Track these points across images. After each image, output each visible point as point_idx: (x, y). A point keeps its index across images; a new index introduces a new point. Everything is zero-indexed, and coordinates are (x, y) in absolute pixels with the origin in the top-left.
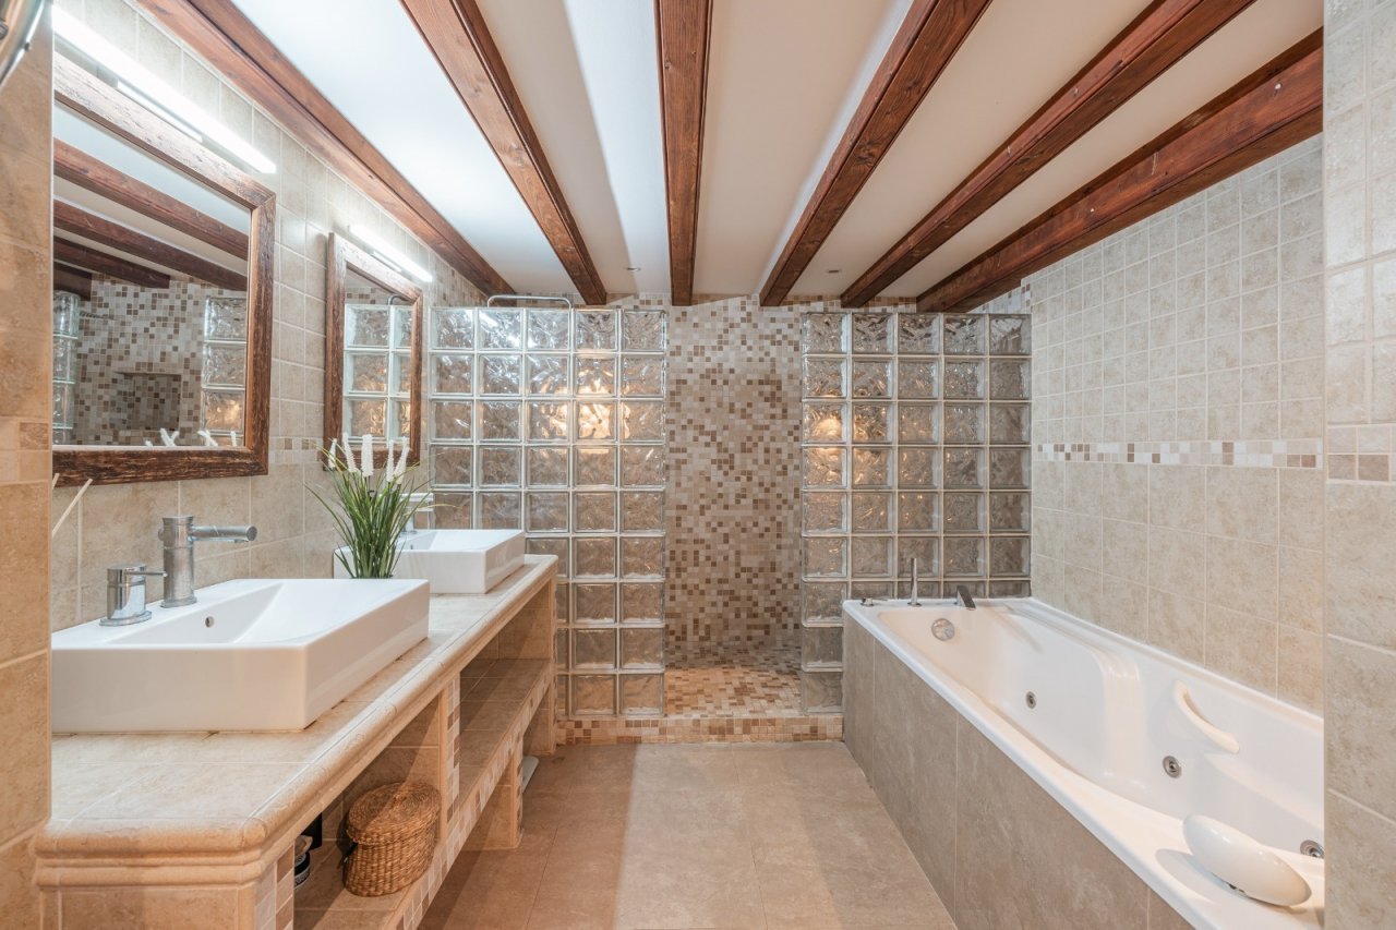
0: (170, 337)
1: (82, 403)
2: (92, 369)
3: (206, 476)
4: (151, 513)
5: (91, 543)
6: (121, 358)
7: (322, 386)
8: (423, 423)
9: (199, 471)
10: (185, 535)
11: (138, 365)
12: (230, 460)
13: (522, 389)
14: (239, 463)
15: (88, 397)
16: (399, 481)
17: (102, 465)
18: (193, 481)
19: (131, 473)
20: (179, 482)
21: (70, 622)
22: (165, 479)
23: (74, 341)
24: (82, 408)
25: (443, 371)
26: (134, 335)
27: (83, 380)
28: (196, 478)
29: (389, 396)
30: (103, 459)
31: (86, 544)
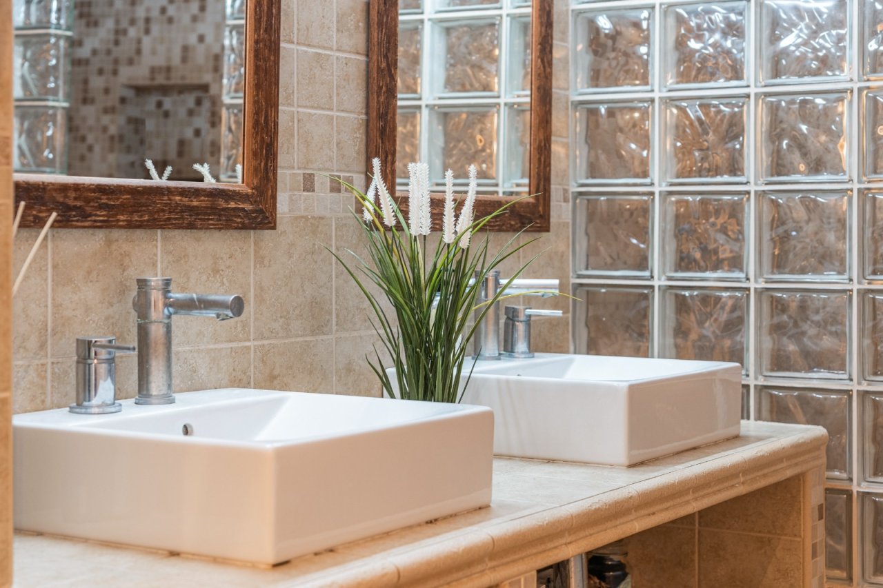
0: (195, 19)
1: (83, 139)
2: (97, 83)
3: (191, 226)
4: (125, 274)
5: (61, 305)
6: (131, 62)
7: (364, 84)
8: (557, 149)
9: (182, 218)
10: (160, 304)
11: (153, 70)
12: (222, 203)
13: (750, 70)
14: (235, 209)
15: (91, 129)
16: (464, 244)
17: (71, 203)
18: (176, 232)
19: (101, 215)
20: (159, 231)
21: (40, 406)
22: (140, 226)
23: (68, 38)
24: (82, 148)
25: (599, 44)
26: (148, 20)
27: (85, 101)
28: (180, 227)
29: (502, 101)
30: (72, 194)
31: (57, 306)
